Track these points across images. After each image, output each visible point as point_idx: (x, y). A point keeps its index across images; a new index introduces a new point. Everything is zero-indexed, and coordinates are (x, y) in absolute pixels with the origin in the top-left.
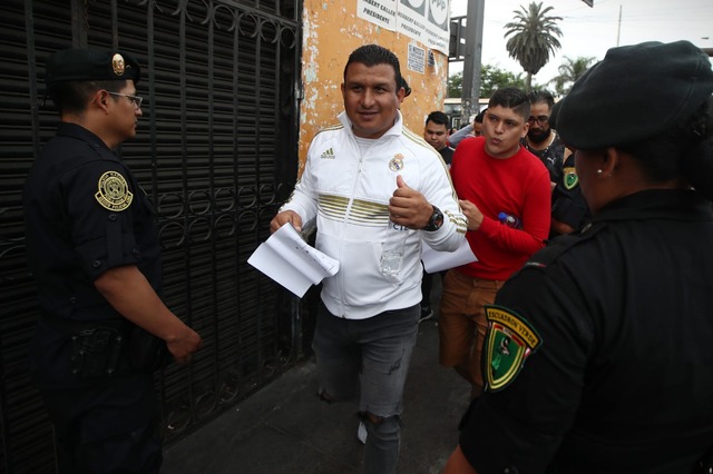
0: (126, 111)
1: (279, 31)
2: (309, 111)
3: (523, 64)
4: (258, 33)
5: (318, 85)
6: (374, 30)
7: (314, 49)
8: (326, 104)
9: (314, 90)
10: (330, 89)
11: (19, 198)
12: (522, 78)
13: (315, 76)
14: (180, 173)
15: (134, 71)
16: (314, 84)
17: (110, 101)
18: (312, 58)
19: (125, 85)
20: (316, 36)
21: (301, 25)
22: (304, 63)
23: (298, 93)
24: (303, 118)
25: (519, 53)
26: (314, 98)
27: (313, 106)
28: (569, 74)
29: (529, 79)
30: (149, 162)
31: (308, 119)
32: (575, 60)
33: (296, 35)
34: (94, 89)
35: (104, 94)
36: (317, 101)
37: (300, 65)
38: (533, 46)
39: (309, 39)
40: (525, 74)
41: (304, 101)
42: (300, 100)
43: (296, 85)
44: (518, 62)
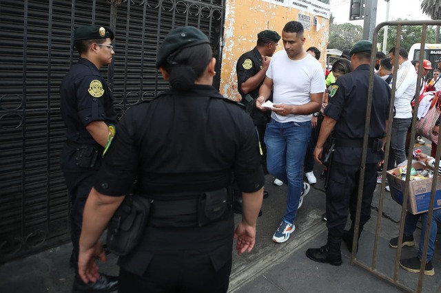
0: (106, 52)
1: (212, 12)
2: (228, 52)
3: (433, 18)
4: (200, 13)
5: (234, 39)
6: (272, 7)
7: (232, 20)
8: (239, 49)
9: (231, 41)
10: (241, 40)
11: (58, 89)
13: (232, 34)
14: (154, 82)
15: (110, 34)
16: (231, 38)
17: (98, 48)
18: (231, 24)
19: (105, 41)
20: (233, 13)
21: (225, 7)
22: (225, 27)
23: (221, 43)
24: (224, 56)
25: (431, 11)
26: (231, 46)
27: (230, 50)
30: (139, 76)
31: (227, 57)
33: (222, 13)
34: (91, 43)
35: (95, 45)
36: (233, 47)
37: (223, 28)
39: (229, 15)
41: (225, 47)
42: (222, 47)
43: (221, 39)
44: (430, 17)
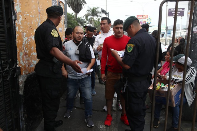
2: (19, 25)
3: (73, 10)
8: (25, 22)
9: (20, 16)
10: (26, 16)
12: (73, 15)
13: (20, 9)
16: (20, 13)
18: (18, 1)
22: (15, 3)
23: (14, 17)
24: (17, 28)
25: (72, 6)
26: (20, 20)
27: (20, 23)
28: (90, 13)
29: (76, 15)
31: (19, 29)
32: (92, 8)
36: (22, 21)
37: (13, 4)
38: (76, 3)
40: (74, 13)
41: (16, 21)
42: (15, 20)
43: (12, 13)
44: (72, 9)
